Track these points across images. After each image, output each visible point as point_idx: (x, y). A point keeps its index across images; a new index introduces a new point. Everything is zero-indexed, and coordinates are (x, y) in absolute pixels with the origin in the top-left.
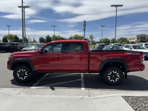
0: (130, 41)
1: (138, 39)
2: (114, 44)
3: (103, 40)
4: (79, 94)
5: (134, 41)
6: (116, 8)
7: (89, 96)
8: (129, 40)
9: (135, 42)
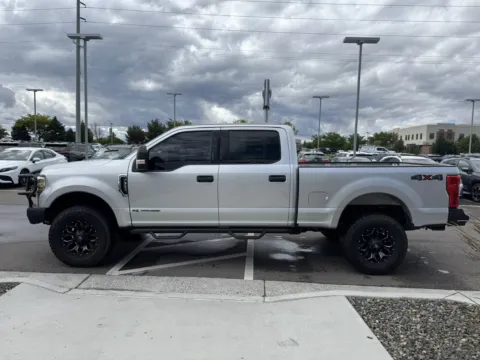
0: (406, 143)
1: (432, 136)
2: (352, 152)
3: (324, 137)
4: (237, 291)
5: (418, 142)
6: (359, 46)
7: (264, 296)
8: (404, 138)
9: (421, 146)
